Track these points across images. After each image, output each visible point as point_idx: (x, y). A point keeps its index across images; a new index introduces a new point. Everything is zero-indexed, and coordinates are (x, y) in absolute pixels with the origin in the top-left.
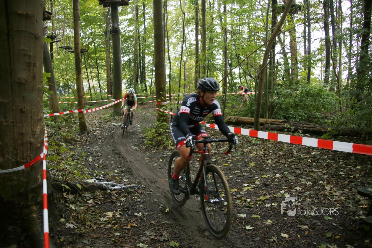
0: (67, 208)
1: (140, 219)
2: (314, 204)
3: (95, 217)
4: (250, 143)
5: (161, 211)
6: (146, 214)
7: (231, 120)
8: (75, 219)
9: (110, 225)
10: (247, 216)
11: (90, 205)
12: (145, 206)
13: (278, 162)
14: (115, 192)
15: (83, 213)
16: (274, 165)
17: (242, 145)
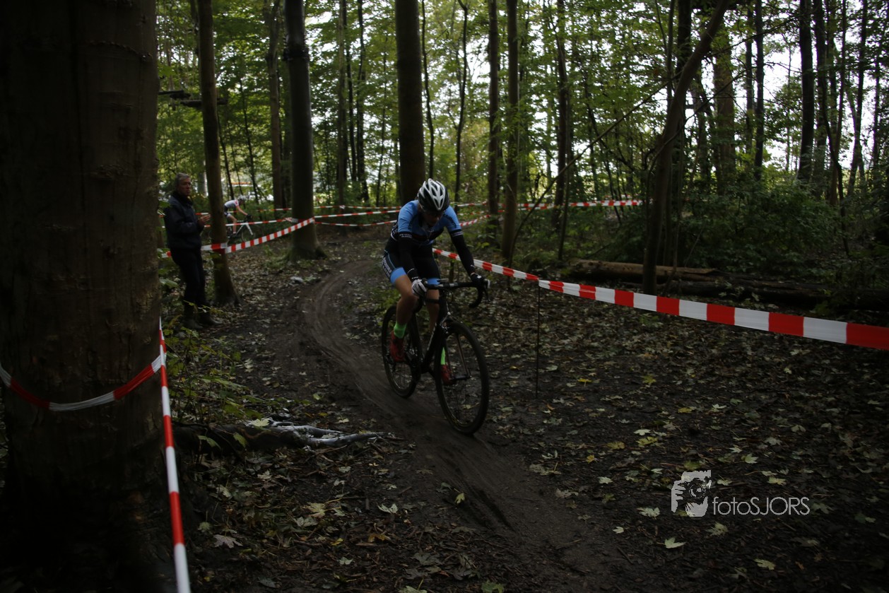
0: (212, 494)
1: (396, 522)
2: (822, 482)
3: (283, 517)
4: (635, 325)
5: (445, 501)
6: (410, 507)
7: (581, 269)
8: (234, 524)
9: (321, 538)
10: (661, 515)
11: (266, 486)
12: (402, 487)
13: (711, 373)
14: (323, 451)
15: (251, 506)
16: (702, 382)
17: (617, 329)
